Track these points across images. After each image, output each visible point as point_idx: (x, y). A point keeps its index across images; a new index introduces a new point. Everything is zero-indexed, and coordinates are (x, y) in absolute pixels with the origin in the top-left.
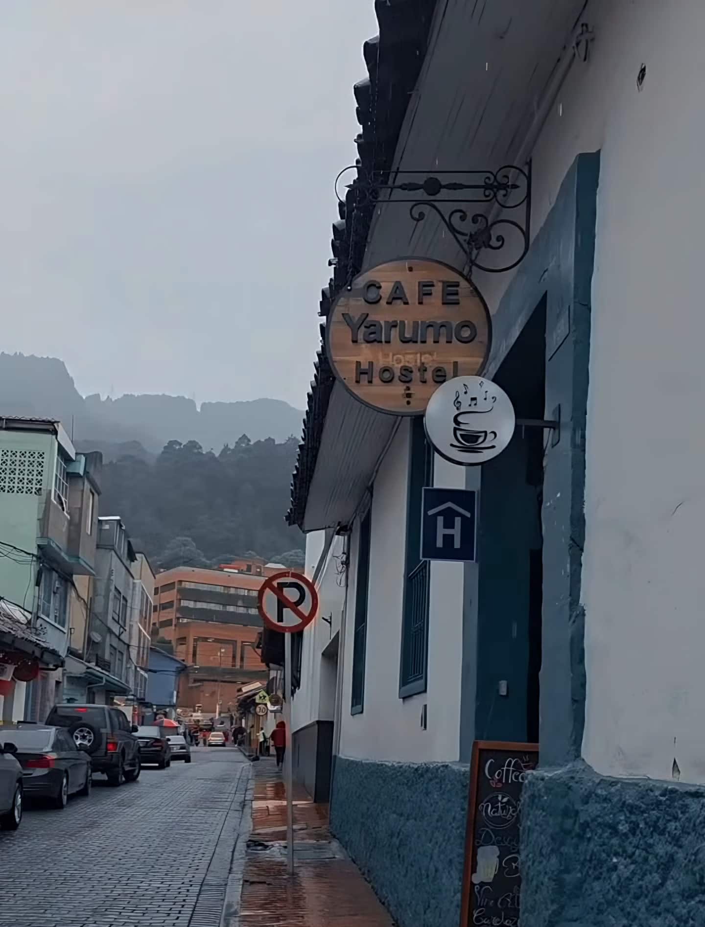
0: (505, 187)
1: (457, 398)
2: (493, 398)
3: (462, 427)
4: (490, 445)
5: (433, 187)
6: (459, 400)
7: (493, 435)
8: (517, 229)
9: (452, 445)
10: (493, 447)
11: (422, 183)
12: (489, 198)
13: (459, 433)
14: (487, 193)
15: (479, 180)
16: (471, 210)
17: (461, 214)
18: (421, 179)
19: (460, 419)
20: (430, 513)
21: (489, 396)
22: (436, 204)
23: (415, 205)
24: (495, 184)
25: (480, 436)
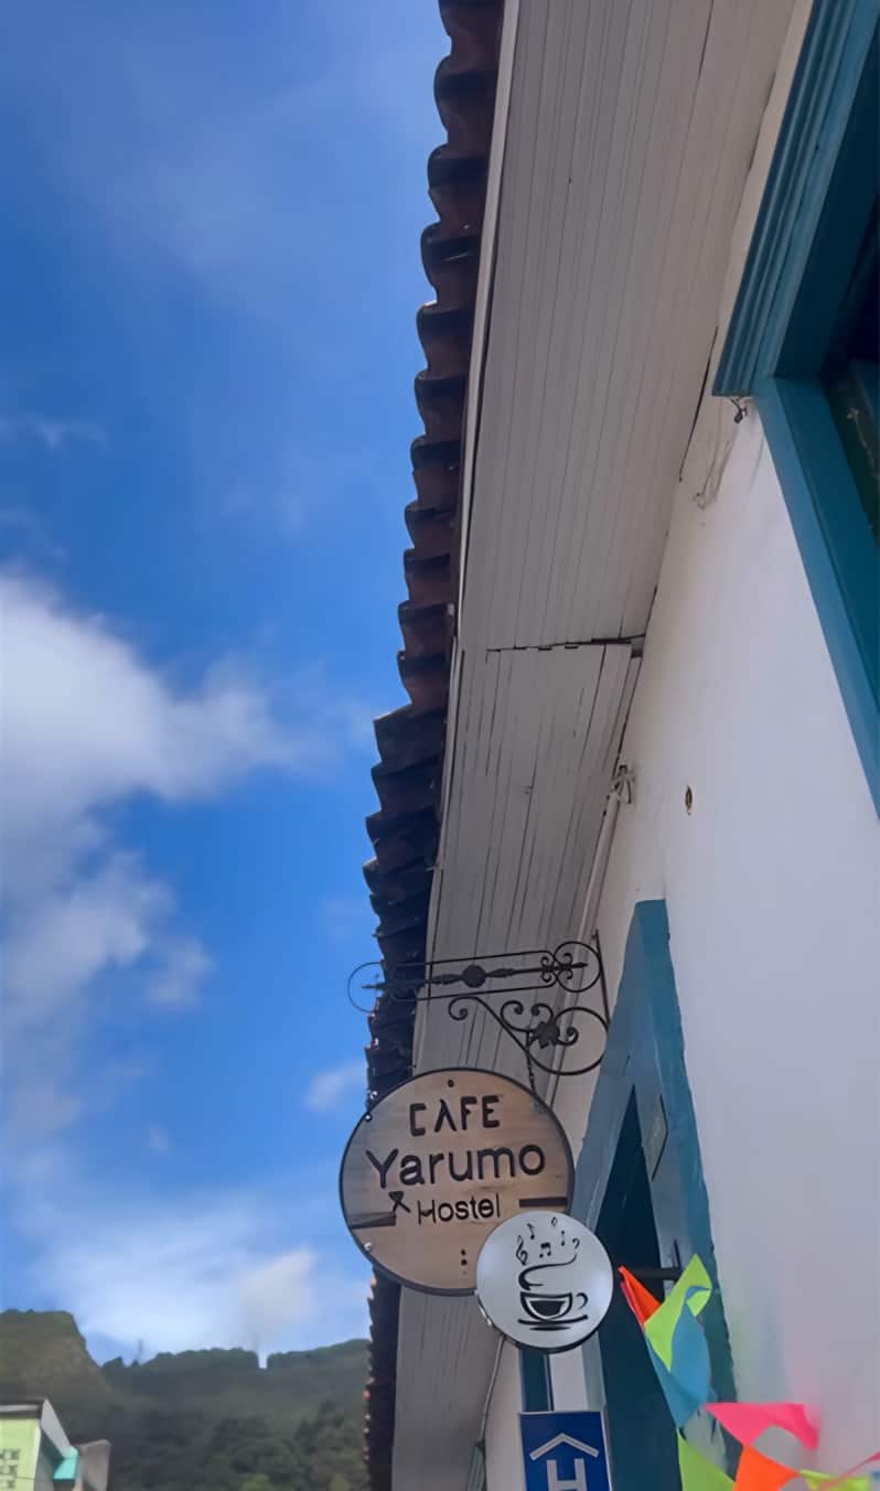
0: (568, 967)
1: (521, 1246)
2: (574, 1241)
3: (533, 1290)
4: (580, 1315)
5: (475, 976)
6: (524, 1248)
7: (582, 1300)
8: (592, 1016)
9: (521, 1322)
10: (585, 1317)
11: (460, 973)
12: (550, 983)
13: (528, 1300)
14: (546, 977)
15: (534, 962)
16: (527, 1000)
17: (515, 1006)
18: (457, 969)
19: (529, 1278)
20: (534, 1456)
21: (568, 1238)
22: (482, 997)
23: (454, 1002)
24: (556, 964)
25: (562, 1303)
